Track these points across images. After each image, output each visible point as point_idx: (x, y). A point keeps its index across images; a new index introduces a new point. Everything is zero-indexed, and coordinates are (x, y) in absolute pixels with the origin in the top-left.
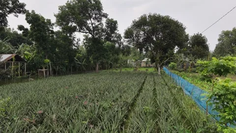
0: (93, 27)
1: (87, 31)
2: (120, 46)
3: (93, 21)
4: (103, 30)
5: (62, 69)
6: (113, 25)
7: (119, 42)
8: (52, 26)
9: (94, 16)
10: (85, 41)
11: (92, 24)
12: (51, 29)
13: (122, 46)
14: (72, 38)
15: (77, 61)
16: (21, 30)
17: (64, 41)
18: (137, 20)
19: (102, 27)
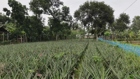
0: (54, 11)
1: (50, 14)
2: (71, 23)
3: (54, 7)
4: (60, 14)
5: (33, 38)
6: (66, 10)
7: (71, 21)
8: (27, 10)
9: (54, 3)
10: (49, 21)
11: (53, 9)
12: (26, 12)
13: (72, 24)
14: (40, 18)
15: (44, 34)
16: (5, 11)
17: (35, 20)
18: (83, 4)
19: (60, 12)
